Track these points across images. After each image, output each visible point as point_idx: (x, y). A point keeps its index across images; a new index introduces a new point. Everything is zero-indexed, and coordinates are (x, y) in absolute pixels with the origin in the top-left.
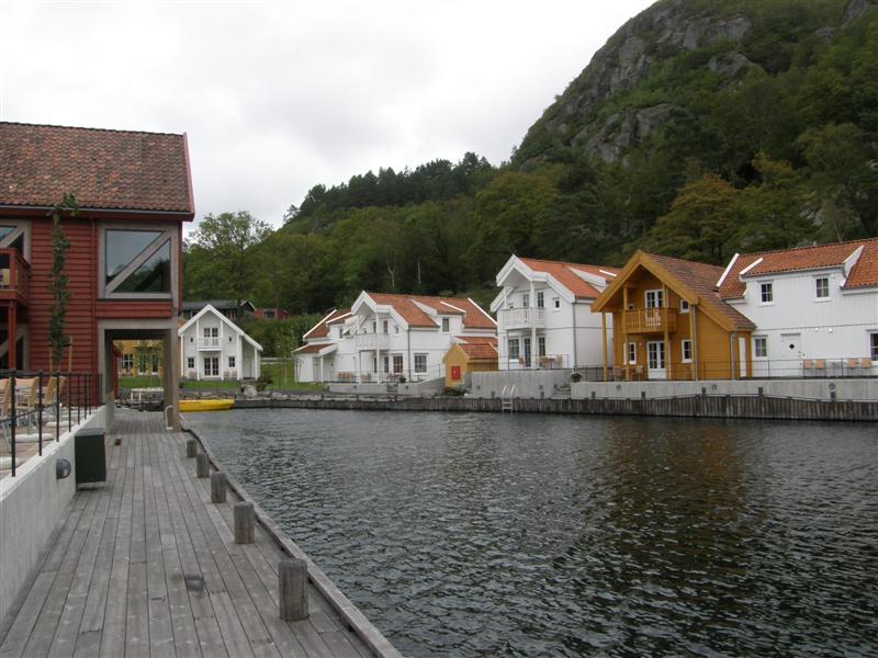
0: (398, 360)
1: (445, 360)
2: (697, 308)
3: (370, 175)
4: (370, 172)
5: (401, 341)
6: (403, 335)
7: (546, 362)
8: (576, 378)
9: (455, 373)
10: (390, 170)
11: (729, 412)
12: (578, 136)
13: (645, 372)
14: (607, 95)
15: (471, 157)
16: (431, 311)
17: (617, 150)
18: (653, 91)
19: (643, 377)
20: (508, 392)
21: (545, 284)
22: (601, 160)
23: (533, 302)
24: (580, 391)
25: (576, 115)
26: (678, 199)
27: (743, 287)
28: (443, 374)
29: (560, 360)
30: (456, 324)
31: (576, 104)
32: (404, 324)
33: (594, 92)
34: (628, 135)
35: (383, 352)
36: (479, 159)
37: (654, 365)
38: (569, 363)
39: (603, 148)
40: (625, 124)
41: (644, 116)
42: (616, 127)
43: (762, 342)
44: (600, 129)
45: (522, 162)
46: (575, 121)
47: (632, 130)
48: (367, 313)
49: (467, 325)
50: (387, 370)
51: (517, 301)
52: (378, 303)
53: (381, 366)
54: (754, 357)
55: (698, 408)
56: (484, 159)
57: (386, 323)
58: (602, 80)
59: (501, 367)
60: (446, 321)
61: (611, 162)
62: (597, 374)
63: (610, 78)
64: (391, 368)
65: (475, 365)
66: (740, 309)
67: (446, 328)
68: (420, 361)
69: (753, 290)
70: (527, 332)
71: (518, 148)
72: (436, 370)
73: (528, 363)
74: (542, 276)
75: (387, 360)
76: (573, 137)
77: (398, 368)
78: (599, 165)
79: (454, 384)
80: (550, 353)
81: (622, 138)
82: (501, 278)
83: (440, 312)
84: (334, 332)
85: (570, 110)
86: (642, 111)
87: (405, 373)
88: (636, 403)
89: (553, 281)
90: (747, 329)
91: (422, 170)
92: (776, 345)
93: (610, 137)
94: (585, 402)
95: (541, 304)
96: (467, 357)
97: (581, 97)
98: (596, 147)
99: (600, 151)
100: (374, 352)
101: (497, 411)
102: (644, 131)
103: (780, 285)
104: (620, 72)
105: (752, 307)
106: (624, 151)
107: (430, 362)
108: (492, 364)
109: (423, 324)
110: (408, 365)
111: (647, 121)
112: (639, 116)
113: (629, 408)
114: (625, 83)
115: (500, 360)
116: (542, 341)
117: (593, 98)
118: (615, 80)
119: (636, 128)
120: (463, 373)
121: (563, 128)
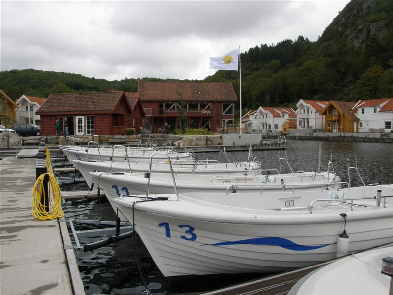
0: (270, 126)
1: (282, 126)
2: (343, 115)
3: (257, 47)
4: (257, 46)
5: (271, 120)
6: (271, 119)
7: (308, 127)
8: (315, 131)
9: (285, 130)
10: (266, 45)
11: (345, 140)
12: (346, 33)
13: (332, 130)
14: (361, 13)
15: (301, 38)
16: (279, 112)
17: (360, 41)
18: (380, 13)
19: (331, 131)
20: (297, 134)
21: (309, 107)
22: (353, 45)
23: (306, 111)
24: (315, 134)
25: (346, 23)
26: (364, 74)
27: (357, 110)
28: (282, 130)
29: (312, 127)
30: (287, 116)
31: (347, 18)
32: (272, 116)
33: (355, 12)
34: (365, 35)
35: (265, 123)
36: (305, 39)
37: (334, 129)
38: (314, 128)
39: (354, 40)
40: (365, 30)
41: (373, 26)
42: (361, 31)
43: (361, 124)
44: (355, 30)
45: (322, 44)
46: (345, 26)
47: (367, 33)
48: (261, 112)
49: (290, 116)
50: (267, 128)
51: (302, 111)
52: (265, 110)
53: (265, 127)
54: (359, 127)
55: (339, 139)
56: (307, 38)
57: (267, 116)
58: (359, 6)
59: (297, 128)
60: (284, 115)
61: (357, 46)
62: (320, 130)
63: (363, 5)
64: (268, 128)
65: (290, 128)
66: (356, 115)
67: (284, 117)
68: (276, 126)
69: (360, 111)
70: (304, 119)
71: (321, 36)
72: (280, 129)
73: (304, 127)
74: (308, 105)
75: (267, 126)
76: (343, 33)
77: (270, 128)
78: (352, 48)
79: (285, 132)
80: (310, 125)
81: (363, 36)
82: (298, 105)
83: (282, 113)
84: (251, 117)
85: (343, 20)
86: (372, 24)
87: (272, 130)
88: (326, 137)
89: (311, 106)
90: (357, 120)
91: (279, 44)
92: (364, 124)
93: (358, 35)
94: (315, 137)
95: (308, 112)
96: (288, 126)
97: (349, 15)
98: (352, 39)
99: (353, 41)
100: (263, 123)
101: (295, 139)
102: (373, 32)
103: (366, 109)
104: (367, 3)
105: (359, 115)
106: (363, 42)
107: (278, 126)
108: (295, 127)
109: (277, 116)
110: (273, 127)
111: (374, 28)
112: (371, 26)
113: (325, 138)
114: (369, 7)
115: (297, 126)
116: (308, 122)
117: (354, 15)
118: (364, 6)
119: (369, 31)
120: (287, 129)
121: (340, 29)
